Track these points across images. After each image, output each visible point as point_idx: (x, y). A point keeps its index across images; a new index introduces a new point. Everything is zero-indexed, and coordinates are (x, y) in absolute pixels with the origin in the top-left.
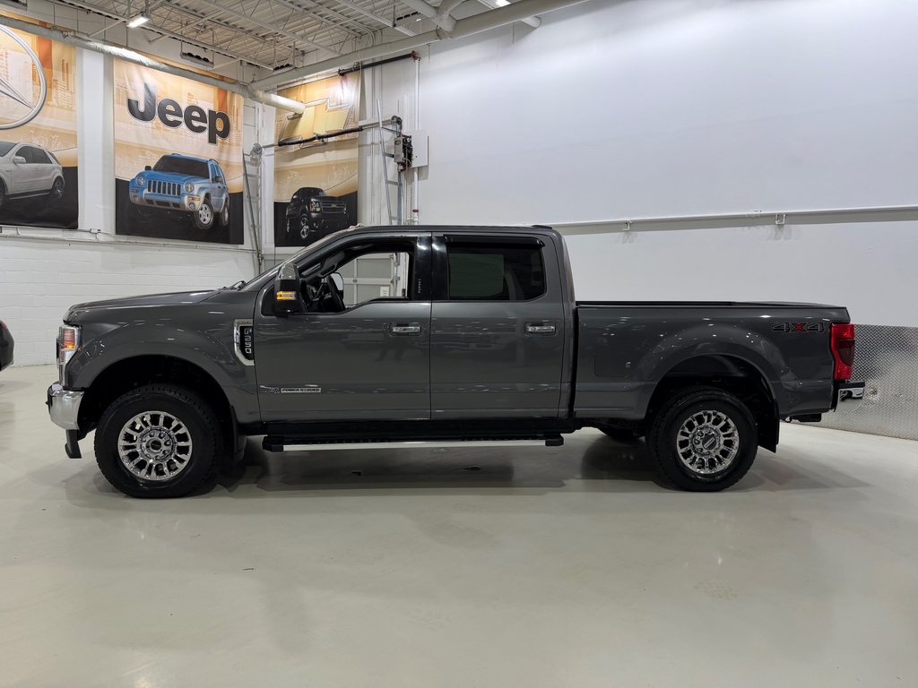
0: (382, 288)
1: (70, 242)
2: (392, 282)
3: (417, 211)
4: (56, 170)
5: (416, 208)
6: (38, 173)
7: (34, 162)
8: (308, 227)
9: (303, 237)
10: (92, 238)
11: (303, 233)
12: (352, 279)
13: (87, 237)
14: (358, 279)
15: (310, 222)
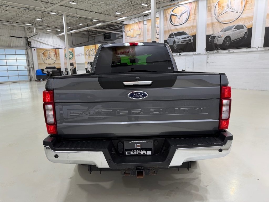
1: (249, 52)
4: (245, 30)
6: (240, 32)
7: (239, 29)
10: (256, 50)
13: (254, 50)
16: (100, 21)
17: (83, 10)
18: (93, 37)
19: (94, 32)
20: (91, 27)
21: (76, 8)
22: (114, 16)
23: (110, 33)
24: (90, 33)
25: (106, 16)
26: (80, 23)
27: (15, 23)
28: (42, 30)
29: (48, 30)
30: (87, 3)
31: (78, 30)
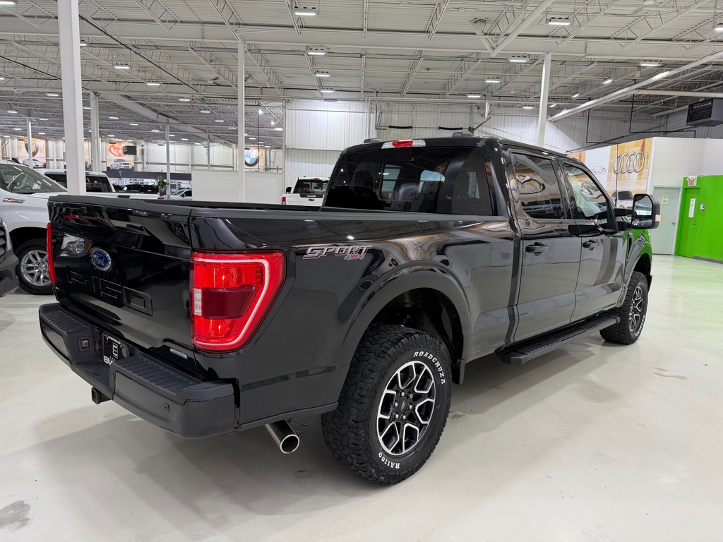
16: (664, 66)
17: (609, 38)
18: (662, 116)
19: (662, 101)
20: (636, 86)
21: (575, 38)
22: (714, 41)
23: (712, 99)
24: (649, 106)
25: (688, 47)
26: (605, 80)
27: (448, 96)
28: (512, 108)
29: (526, 105)
30: (602, 14)
31: (601, 99)
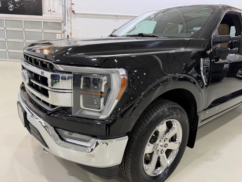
0: (57, 35)
2: (63, 32)
3: (74, 4)
5: (73, 3)
8: (13, 6)
9: (10, 10)
11: (10, 8)
12: (41, 30)
14: (44, 30)
15: (14, 3)
